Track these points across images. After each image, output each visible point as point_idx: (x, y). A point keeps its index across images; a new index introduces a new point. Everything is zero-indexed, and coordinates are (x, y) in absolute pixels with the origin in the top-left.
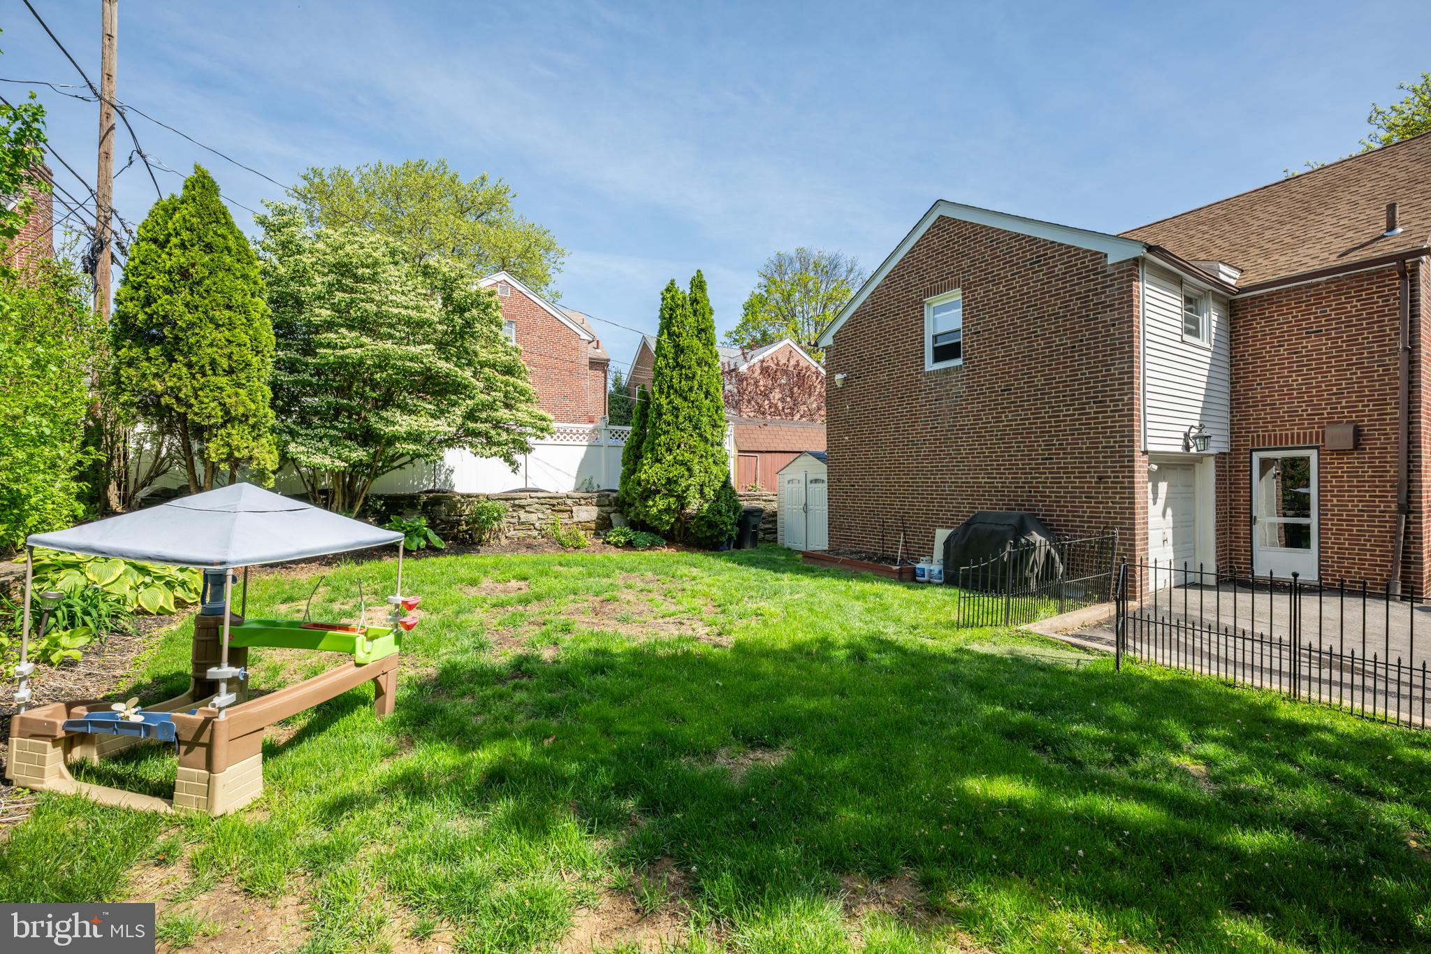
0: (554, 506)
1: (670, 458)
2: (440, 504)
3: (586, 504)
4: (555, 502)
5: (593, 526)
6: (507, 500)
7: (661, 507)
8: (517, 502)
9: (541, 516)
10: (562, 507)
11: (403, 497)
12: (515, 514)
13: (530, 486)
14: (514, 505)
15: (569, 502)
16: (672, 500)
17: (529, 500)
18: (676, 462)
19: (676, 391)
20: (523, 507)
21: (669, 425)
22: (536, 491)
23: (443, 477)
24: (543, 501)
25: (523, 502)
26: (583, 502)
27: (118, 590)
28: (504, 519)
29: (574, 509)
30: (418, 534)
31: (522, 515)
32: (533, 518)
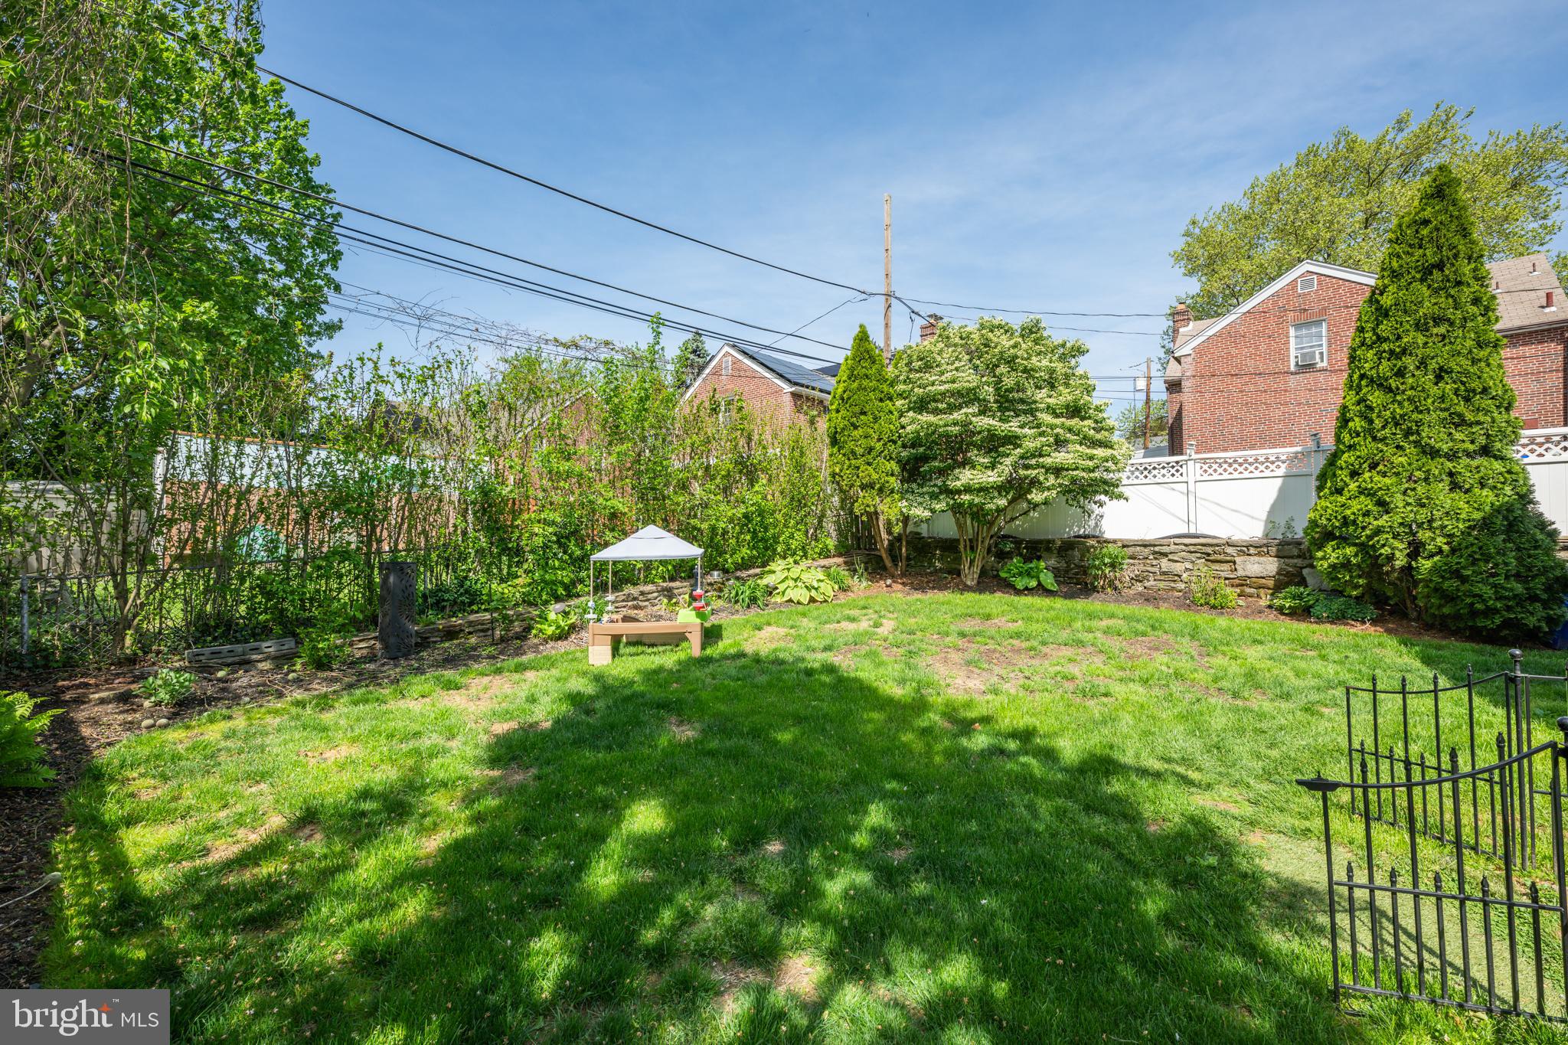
0: (1209, 555)
1: (1353, 486)
2: (1073, 549)
3: (1259, 554)
4: (1209, 550)
5: (1271, 583)
6: (1145, 546)
7: (1333, 560)
8: (1157, 549)
9: (1189, 566)
10: (1221, 557)
11: (1040, 542)
12: (1155, 562)
13: (1192, 531)
14: (1155, 553)
15: (1229, 550)
16: (1349, 551)
17: (1173, 548)
18: (1362, 491)
19: (1372, 381)
20: (1165, 555)
21: (1358, 435)
22: (1198, 537)
23: (1092, 523)
24: (1192, 548)
25: (1165, 549)
26: (1252, 551)
27: (781, 587)
28: (1141, 567)
29: (1237, 559)
30: (1029, 575)
31: (1165, 564)
32: (1178, 568)
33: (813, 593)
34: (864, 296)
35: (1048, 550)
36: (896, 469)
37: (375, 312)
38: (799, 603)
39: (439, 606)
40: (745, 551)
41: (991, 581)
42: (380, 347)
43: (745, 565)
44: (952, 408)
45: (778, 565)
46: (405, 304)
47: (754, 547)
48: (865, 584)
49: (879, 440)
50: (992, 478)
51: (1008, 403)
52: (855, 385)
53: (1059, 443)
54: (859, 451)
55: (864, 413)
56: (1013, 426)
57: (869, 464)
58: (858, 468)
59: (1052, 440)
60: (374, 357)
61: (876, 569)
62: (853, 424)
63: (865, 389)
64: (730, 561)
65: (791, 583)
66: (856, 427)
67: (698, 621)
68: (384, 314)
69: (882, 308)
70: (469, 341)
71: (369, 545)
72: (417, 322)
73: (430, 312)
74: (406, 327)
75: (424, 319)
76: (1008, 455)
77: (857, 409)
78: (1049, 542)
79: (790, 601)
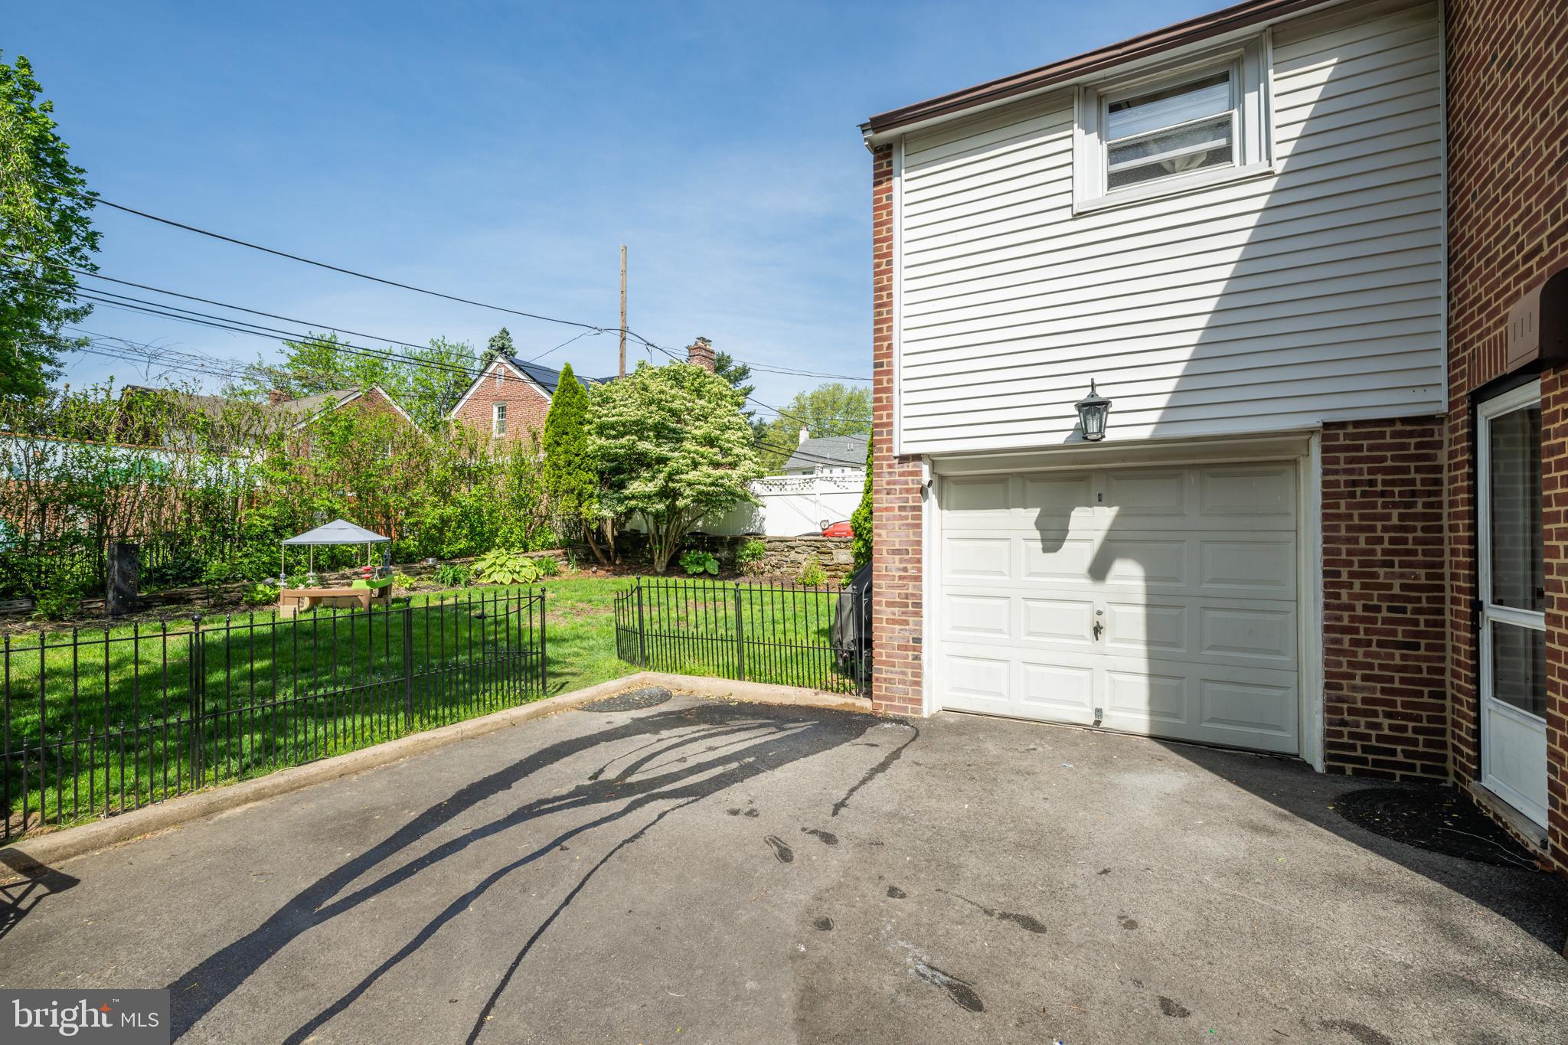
3: (846, 548)
9: (807, 556)
12: (788, 554)
14: (788, 546)
15: (830, 544)
20: (793, 548)
23: (758, 524)
24: (808, 543)
25: (793, 544)
26: (843, 545)
27: (488, 572)
28: (779, 558)
29: (834, 551)
30: (698, 563)
31: (793, 555)
32: (800, 557)
33: (515, 576)
34: (596, 331)
35: (722, 544)
36: (596, 479)
37: (109, 352)
38: (502, 583)
39: (163, 579)
40: (463, 544)
41: (674, 567)
42: (112, 378)
43: (461, 554)
44: (622, 435)
45: (490, 556)
46: (136, 346)
47: (472, 539)
48: (575, 569)
49: (577, 455)
50: (651, 488)
51: (662, 432)
52: (560, 411)
53: (695, 465)
54: (561, 463)
55: (567, 434)
56: (664, 450)
57: (570, 474)
58: (561, 477)
59: (689, 462)
60: (107, 387)
61: (587, 560)
62: (556, 442)
63: (567, 414)
64: (446, 550)
65: (498, 568)
66: (559, 444)
67: (368, 588)
68: (118, 354)
69: (619, 339)
70: (194, 374)
71: (100, 530)
72: (147, 359)
73: (160, 351)
74: (136, 363)
75: (153, 357)
76: (661, 472)
77: (560, 430)
78: (722, 538)
79: (495, 582)
